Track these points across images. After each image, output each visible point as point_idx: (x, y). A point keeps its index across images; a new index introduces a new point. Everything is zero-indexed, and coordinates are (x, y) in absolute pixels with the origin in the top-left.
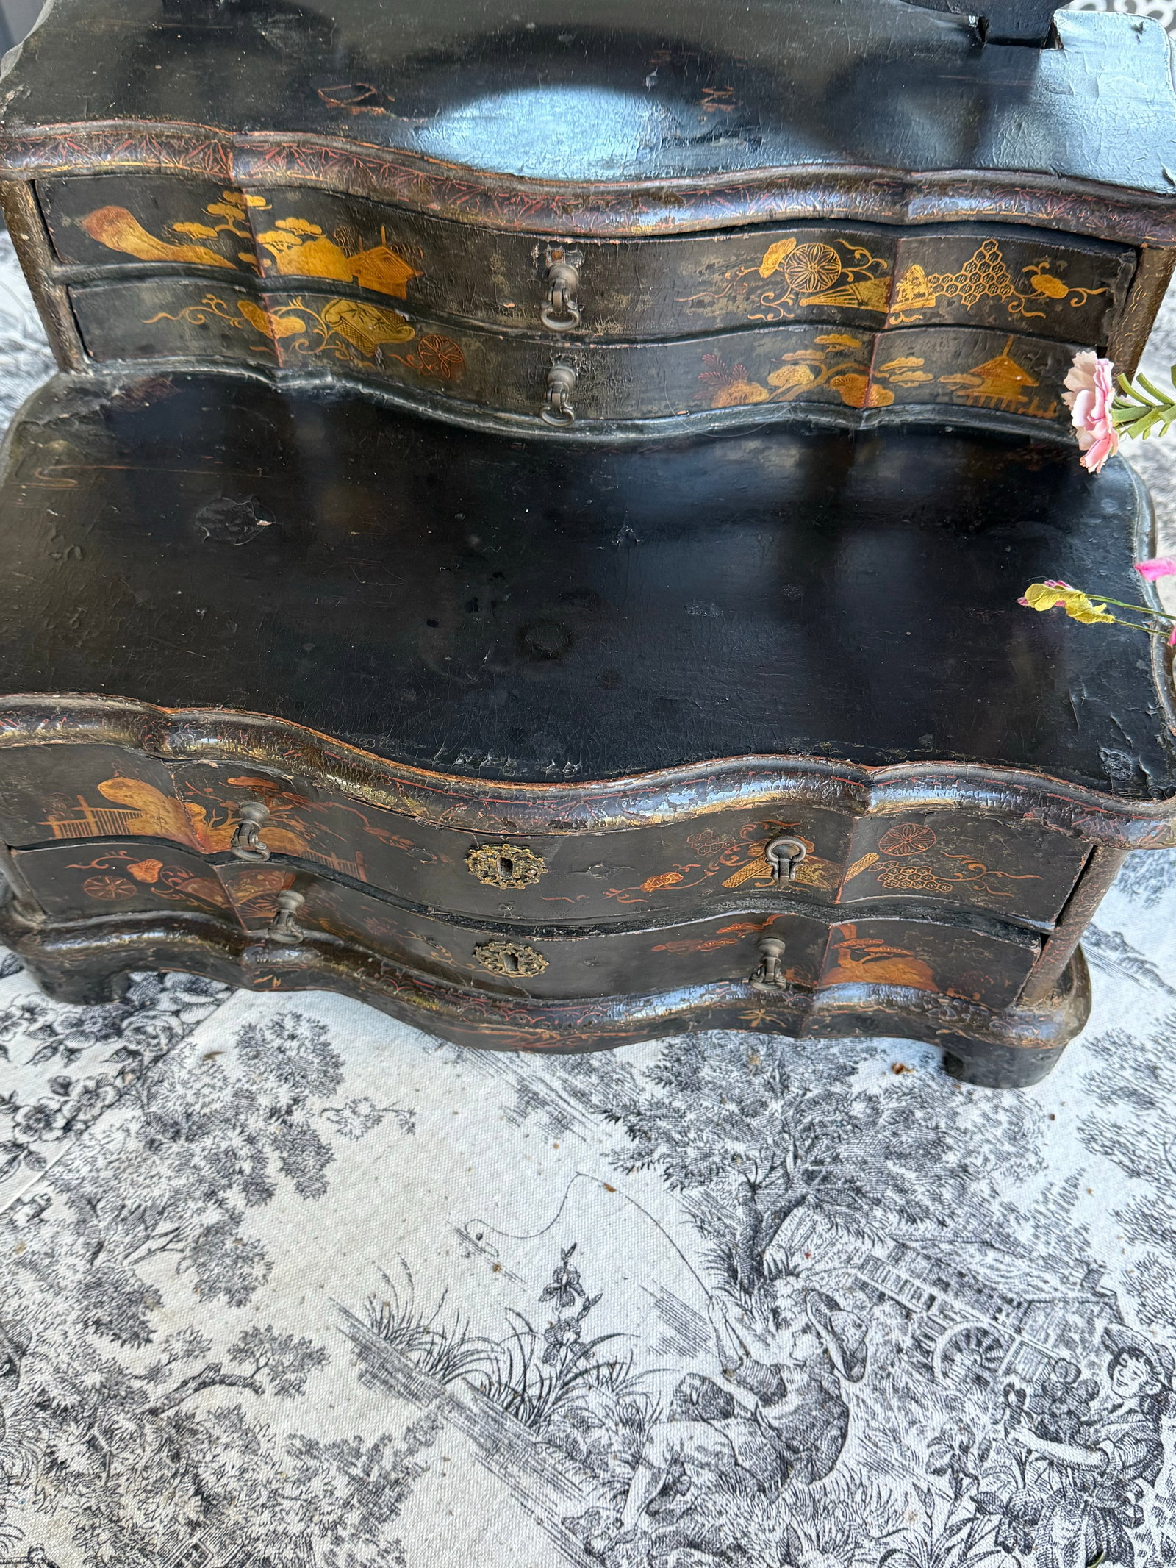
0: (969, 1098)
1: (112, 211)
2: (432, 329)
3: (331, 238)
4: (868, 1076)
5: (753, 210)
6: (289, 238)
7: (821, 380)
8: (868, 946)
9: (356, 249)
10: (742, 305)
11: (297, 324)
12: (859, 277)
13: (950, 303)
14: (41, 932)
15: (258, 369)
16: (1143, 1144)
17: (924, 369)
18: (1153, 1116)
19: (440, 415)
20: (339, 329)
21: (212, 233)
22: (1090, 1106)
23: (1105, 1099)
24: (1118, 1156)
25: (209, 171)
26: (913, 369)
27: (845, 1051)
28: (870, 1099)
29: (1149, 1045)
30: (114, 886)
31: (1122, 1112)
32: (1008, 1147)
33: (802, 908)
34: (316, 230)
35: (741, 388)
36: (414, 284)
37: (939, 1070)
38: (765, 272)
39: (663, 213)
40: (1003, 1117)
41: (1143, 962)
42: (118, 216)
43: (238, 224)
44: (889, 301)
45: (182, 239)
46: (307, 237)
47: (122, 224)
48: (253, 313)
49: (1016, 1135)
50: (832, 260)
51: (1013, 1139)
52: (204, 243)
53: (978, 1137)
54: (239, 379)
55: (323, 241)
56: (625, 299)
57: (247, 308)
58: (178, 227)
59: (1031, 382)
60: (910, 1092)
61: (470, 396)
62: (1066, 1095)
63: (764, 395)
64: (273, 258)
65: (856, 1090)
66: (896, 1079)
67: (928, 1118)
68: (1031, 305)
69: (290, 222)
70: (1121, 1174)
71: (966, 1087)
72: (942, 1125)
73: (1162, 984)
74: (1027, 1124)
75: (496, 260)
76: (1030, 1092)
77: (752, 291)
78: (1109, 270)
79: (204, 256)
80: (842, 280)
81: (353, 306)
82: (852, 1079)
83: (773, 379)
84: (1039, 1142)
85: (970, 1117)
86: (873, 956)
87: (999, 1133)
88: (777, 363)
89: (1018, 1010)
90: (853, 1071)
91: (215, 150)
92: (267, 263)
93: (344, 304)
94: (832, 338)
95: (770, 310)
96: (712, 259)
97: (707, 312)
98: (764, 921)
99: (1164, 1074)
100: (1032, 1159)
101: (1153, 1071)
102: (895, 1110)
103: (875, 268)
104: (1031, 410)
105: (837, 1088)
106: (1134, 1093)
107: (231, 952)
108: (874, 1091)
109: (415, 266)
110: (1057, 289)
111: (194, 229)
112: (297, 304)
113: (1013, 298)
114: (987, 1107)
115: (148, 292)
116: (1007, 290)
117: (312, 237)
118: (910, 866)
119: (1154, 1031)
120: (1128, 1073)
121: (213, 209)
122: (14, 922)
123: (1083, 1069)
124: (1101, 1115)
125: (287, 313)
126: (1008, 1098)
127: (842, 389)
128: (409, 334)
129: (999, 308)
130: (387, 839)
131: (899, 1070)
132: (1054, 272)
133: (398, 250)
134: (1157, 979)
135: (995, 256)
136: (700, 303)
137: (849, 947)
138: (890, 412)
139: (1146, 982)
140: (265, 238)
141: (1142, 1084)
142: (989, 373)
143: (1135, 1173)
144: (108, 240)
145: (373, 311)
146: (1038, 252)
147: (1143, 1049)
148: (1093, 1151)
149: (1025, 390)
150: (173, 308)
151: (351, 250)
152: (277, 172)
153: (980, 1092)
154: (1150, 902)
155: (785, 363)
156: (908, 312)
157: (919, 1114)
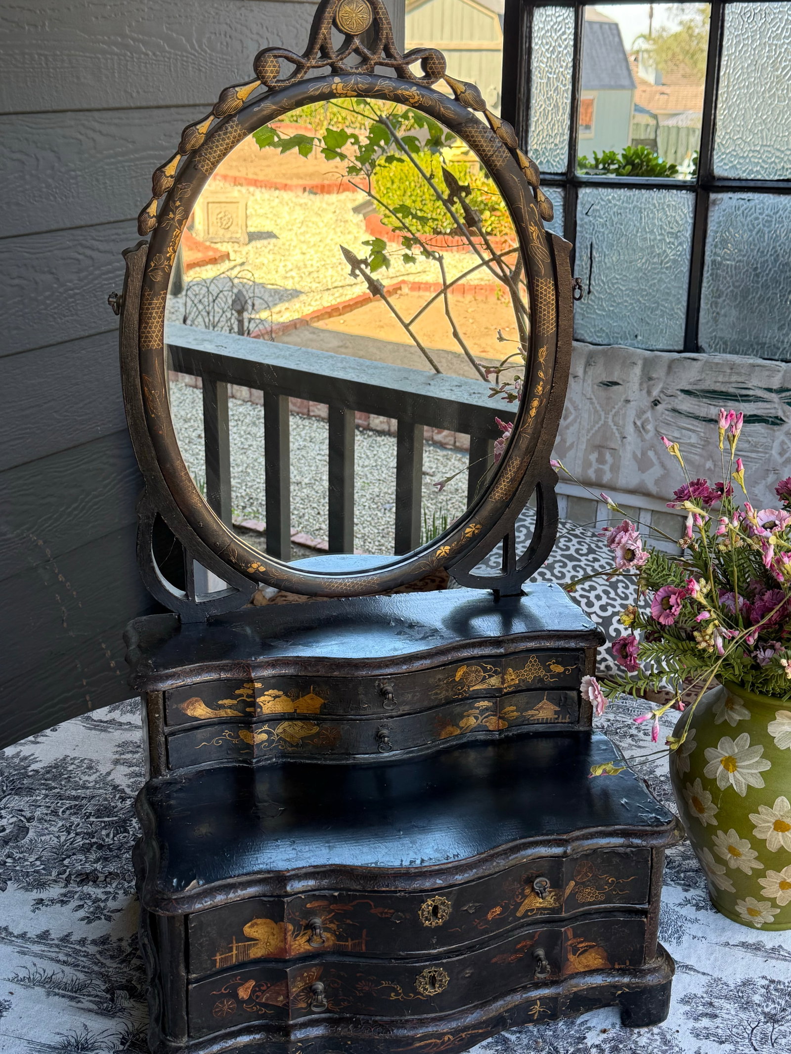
0: (639, 1034)
1: (194, 699)
2: (327, 725)
3: (287, 695)
4: (592, 1038)
5: (450, 657)
6: (269, 698)
7: (479, 721)
8: (579, 943)
9: (298, 697)
10: (451, 693)
11: (264, 736)
12: (490, 676)
13: (523, 681)
14: (187, 1047)
15: (244, 761)
16: (720, 1031)
17: (516, 711)
18: (719, 1020)
19: (328, 762)
20: (282, 735)
21: (235, 702)
22: (691, 1024)
23: (696, 1019)
24: (712, 1038)
25: (241, 675)
26: (513, 712)
27: (576, 1031)
28: (597, 1046)
29: (705, 995)
30: (228, 1005)
31: (705, 1022)
32: (664, 1048)
33: (548, 925)
34: (281, 693)
35: (450, 728)
36: (324, 706)
37: (621, 1027)
38: (457, 679)
39: (421, 662)
40: (656, 1037)
41: (687, 966)
42: (196, 701)
43: (248, 696)
44: (503, 683)
45: (222, 707)
46: (276, 697)
47: (197, 705)
48: (245, 736)
49: (666, 1042)
50: (479, 672)
51: (665, 1044)
52: (230, 707)
53: (650, 1048)
54: (235, 767)
55: (284, 697)
56: (410, 696)
57: (242, 733)
58: (220, 702)
59: (557, 709)
60: (613, 1039)
61: (343, 751)
62: (679, 1022)
63: (458, 732)
64: (261, 708)
65: (589, 1045)
66: (605, 1036)
67: (625, 1046)
68: (552, 677)
69: (271, 692)
70: (717, 1044)
71: (636, 1031)
72: (633, 1047)
73: (699, 972)
74: (669, 1037)
75: (361, 689)
76: (663, 1025)
77: (453, 687)
78: (578, 658)
79: (230, 712)
80: (484, 678)
81: (290, 723)
82: (585, 1041)
83: (462, 724)
84: (677, 1042)
85: (643, 1041)
86: (581, 950)
87: (658, 1043)
88: (462, 717)
89: (646, 967)
90: (585, 1038)
91: (243, 668)
92: (259, 710)
93: (286, 724)
94: (482, 703)
95: (460, 694)
96: (441, 677)
97: (439, 697)
98: (534, 937)
99: (716, 1004)
100: (677, 1049)
101: (711, 1004)
102: (610, 1047)
103: (496, 672)
104: (560, 721)
105: (581, 1046)
106: (707, 1014)
107: (283, 1036)
108: (597, 1043)
109: (325, 699)
110: (560, 669)
111: (227, 702)
112: (266, 728)
113: (545, 675)
114: (649, 1035)
115: (200, 734)
116: (542, 673)
117: (278, 697)
118: (586, 886)
119: (704, 990)
120: (701, 1008)
121: (237, 692)
122: (171, 1047)
123: (682, 1011)
124: (697, 1025)
125: (261, 732)
126: (656, 1030)
127: (488, 724)
128: (316, 729)
129: (541, 680)
130: (381, 913)
131: (604, 1031)
132: (557, 663)
133: (318, 694)
134: (695, 970)
135: (535, 661)
136: (436, 694)
137: (571, 945)
138: (507, 731)
139: (692, 973)
140: (260, 700)
141: (709, 1010)
142: (541, 708)
143: (722, 1043)
144: (189, 713)
145: (300, 723)
146: (551, 657)
147: (702, 997)
148: (701, 1039)
149: (556, 712)
150: (208, 740)
151: (295, 698)
152: (268, 672)
153: (643, 1030)
154: (679, 943)
155: (464, 716)
156: (510, 687)
157: (621, 1046)
